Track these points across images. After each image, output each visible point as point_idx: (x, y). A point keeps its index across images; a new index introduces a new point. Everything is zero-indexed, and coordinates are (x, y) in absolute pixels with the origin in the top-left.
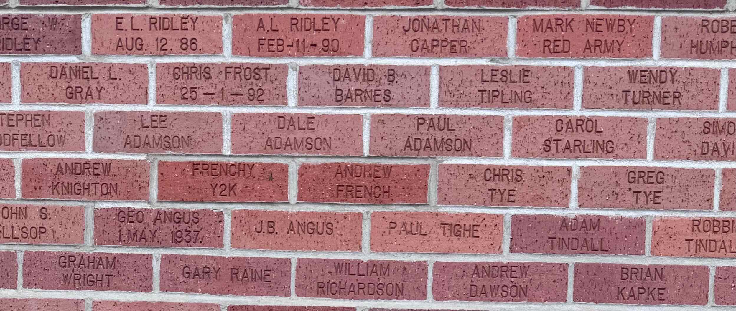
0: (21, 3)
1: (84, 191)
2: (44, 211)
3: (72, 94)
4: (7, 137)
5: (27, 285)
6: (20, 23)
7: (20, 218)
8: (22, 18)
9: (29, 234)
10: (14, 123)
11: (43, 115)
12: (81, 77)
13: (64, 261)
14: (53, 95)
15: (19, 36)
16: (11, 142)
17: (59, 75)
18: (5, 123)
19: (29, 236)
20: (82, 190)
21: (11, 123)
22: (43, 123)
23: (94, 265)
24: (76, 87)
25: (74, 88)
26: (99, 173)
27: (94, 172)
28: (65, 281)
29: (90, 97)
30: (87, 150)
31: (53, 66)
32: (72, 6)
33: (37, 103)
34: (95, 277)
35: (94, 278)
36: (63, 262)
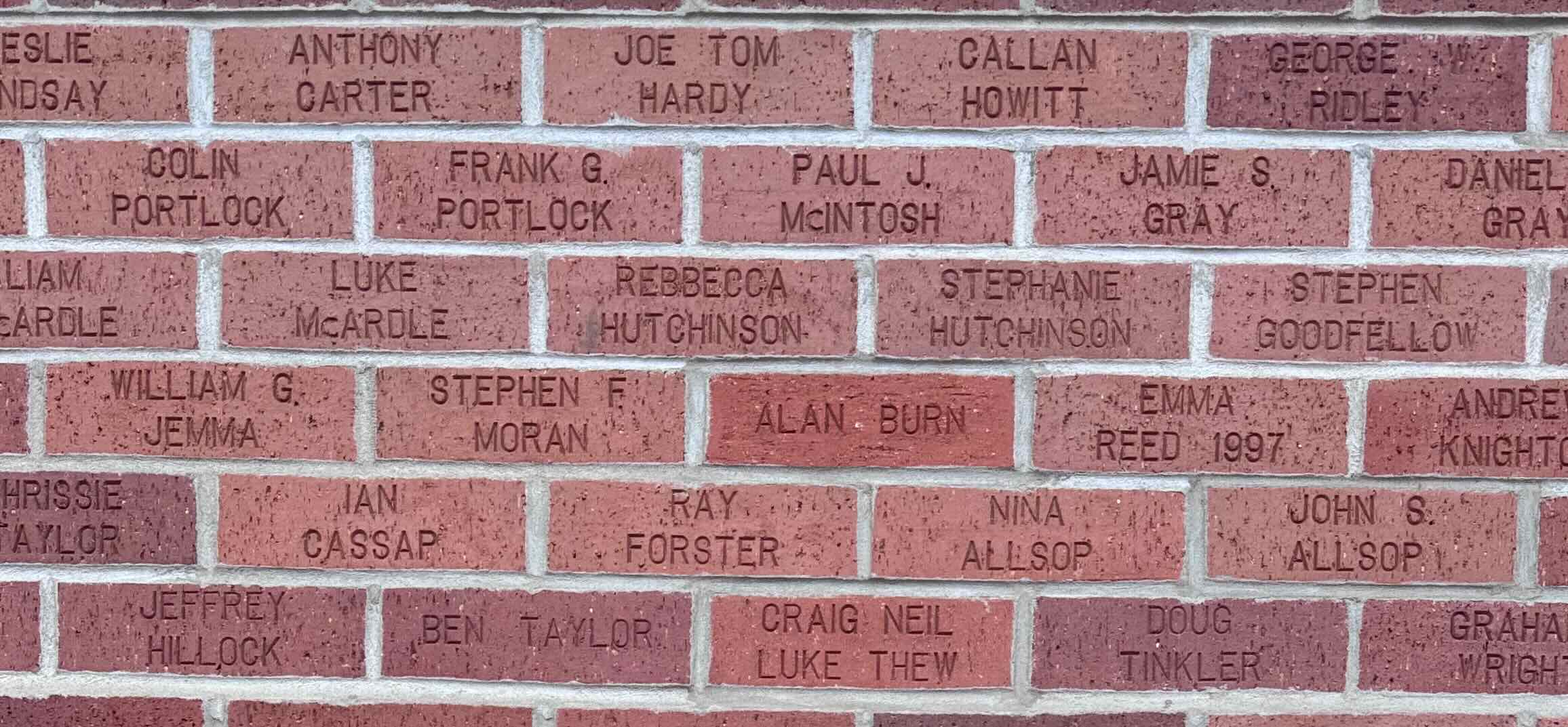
0: (1383, 9)
1: (1518, 457)
2: (1417, 504)
3: (1499, 224)
4: (1334, 327)
5: (1369, 681)
6: (1378, 55)
7: (1357, 522)
8: (1384, 45)
9: (1378, 561)
10: (1351, 294)
11: (1425, 276)
12: (1523, 183)
13: (1463, 624)
14: (1452, 227)
15: (1374, 86)
16: (1344, 341)
17: (1469, 179)
18: (1331, 296)
19: (1378, 563)
20: (1514, 455)
21: (1346, 294)
22: (1425, 295)
23: (1536, 634)
24: (1509, 209)
25: (1504, 211)
26: (1555, 412)
27: (1544, 410)
28: (1464, 672)
29: (1542, 232)
30: (1528, 359)
31: (1455, 159)
32: (1510, 15)
33: (1413, 247)
34: (1539, 663)
35: (1535, 663)
36: (1461, 627)
